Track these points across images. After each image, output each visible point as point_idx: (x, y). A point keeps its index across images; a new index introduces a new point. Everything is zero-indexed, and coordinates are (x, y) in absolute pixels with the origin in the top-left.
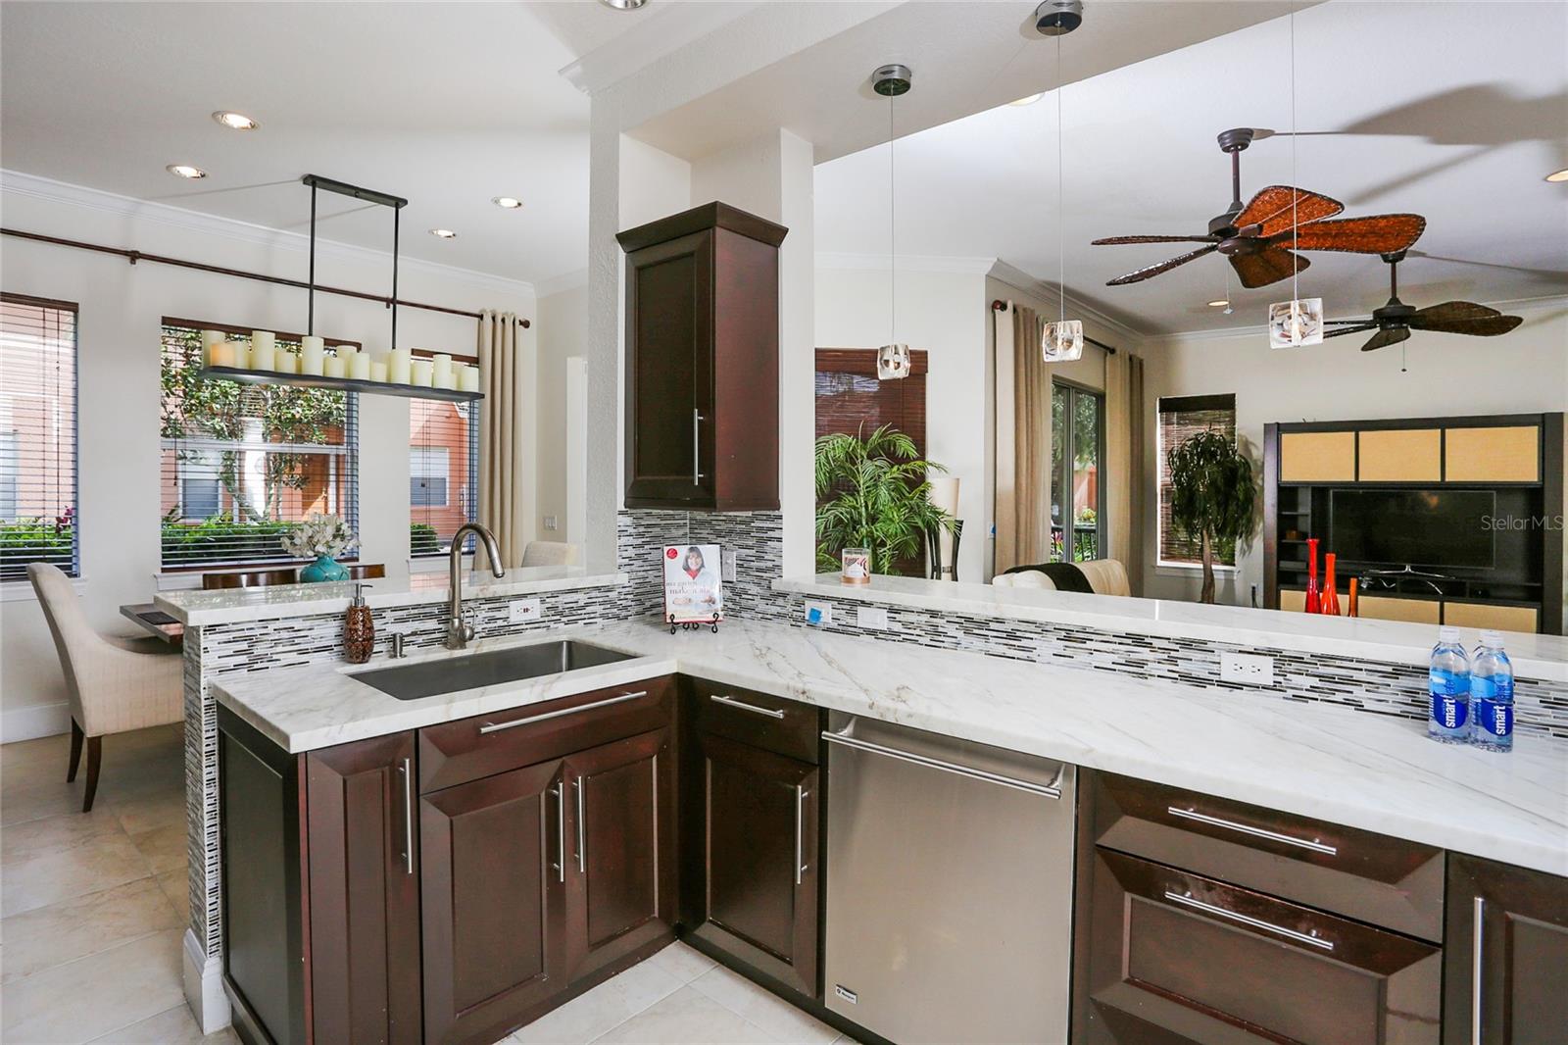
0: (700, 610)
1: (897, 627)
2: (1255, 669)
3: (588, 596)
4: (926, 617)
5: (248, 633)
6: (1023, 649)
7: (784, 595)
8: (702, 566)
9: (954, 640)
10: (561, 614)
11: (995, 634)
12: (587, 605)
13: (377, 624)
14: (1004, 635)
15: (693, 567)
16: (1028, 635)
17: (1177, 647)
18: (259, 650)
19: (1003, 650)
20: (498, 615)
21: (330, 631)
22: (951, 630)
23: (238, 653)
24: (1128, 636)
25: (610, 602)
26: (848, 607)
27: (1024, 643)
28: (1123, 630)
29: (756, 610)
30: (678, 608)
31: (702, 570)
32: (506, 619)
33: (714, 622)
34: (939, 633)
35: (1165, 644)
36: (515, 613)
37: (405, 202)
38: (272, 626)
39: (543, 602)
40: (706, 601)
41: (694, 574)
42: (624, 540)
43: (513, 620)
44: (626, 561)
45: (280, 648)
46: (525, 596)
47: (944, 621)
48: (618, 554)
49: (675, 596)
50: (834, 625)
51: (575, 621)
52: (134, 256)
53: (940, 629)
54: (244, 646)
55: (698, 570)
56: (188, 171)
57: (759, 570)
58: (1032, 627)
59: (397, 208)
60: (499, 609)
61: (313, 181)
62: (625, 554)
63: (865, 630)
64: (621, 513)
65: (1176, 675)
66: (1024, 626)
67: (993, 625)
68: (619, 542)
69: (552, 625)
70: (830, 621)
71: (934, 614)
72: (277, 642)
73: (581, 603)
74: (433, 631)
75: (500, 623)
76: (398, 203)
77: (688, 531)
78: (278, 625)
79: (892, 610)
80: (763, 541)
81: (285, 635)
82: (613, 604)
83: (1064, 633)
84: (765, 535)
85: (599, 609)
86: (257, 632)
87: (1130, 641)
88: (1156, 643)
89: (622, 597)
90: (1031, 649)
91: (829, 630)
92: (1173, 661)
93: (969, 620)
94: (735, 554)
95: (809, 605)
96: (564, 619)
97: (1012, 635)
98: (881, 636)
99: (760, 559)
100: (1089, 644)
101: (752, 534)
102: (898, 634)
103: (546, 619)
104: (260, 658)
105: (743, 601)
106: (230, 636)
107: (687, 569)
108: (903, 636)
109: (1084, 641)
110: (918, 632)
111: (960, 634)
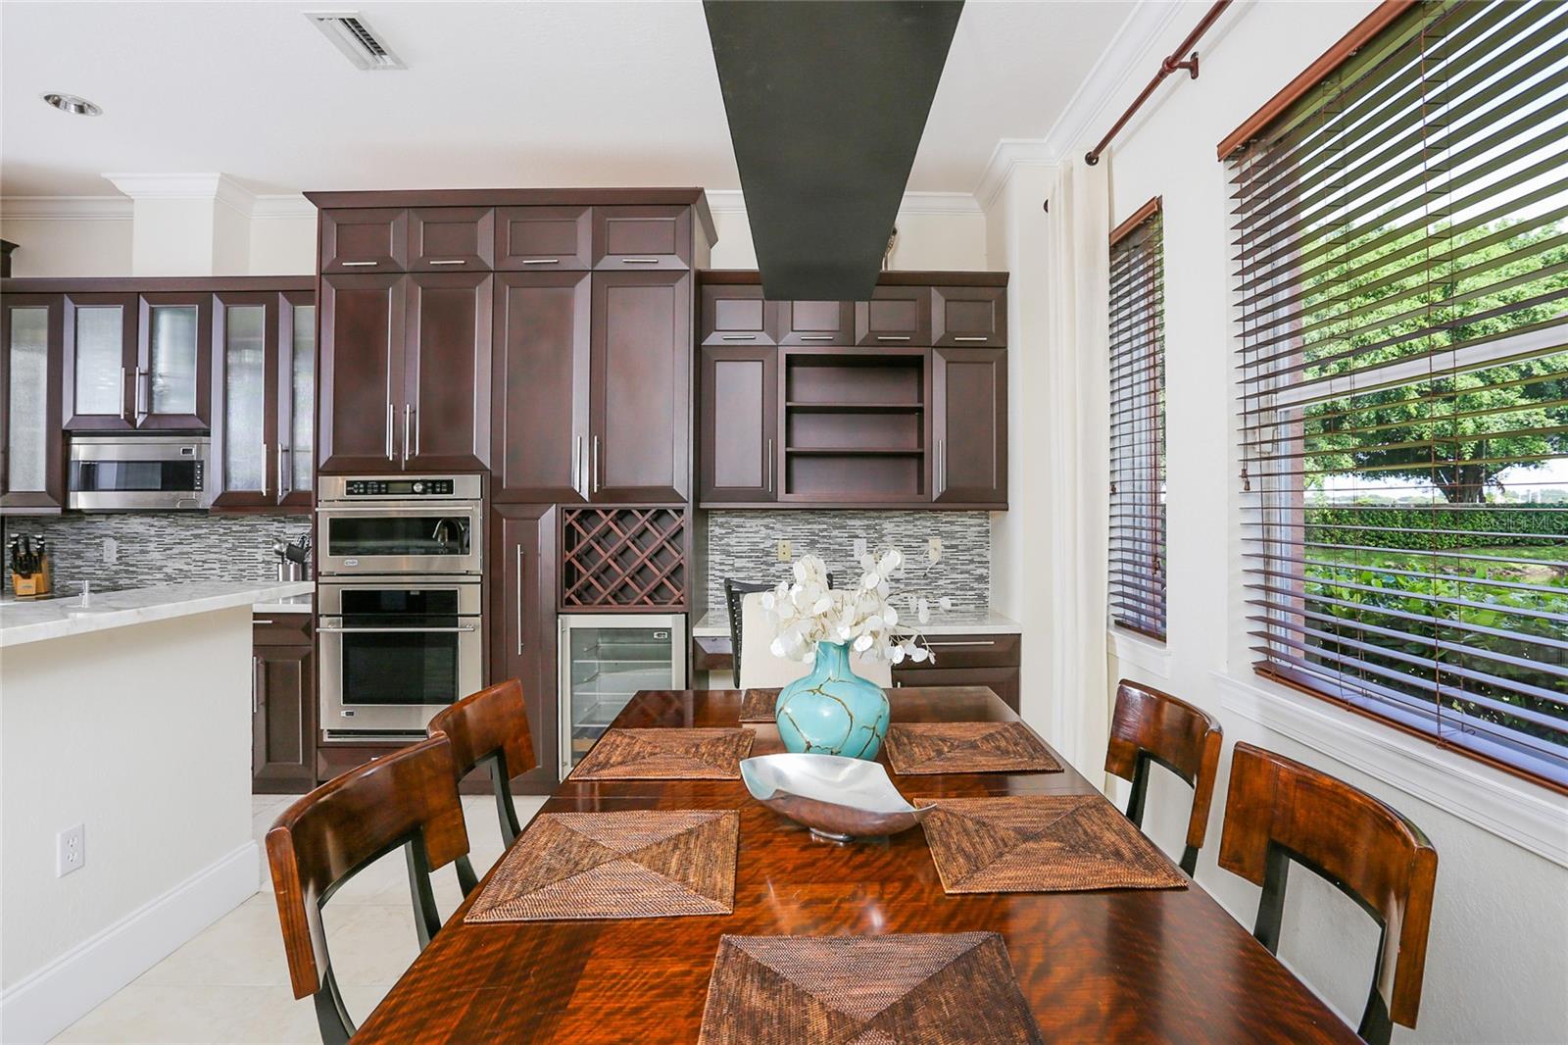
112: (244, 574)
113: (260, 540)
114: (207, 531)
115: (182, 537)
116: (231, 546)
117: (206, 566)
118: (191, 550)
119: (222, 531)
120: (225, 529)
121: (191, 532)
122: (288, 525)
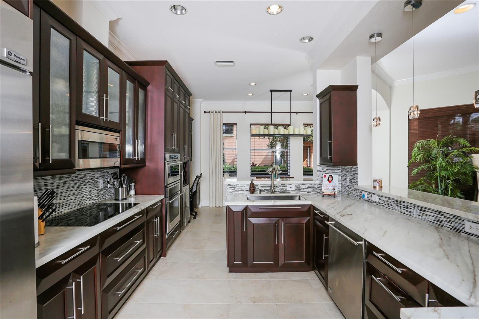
0: (331, 191)
1: (381, 201)
2: (471, 228)
3: (309, 186)
4: (387, 199)
5: (234, 186)
6: (409, 212)
7: (358, 190)
8: (333, 180)
9: (393, 207)
10: (300, 189)
11: (402, 206)
12: (308, 188)
13: (257, 187)
14: (405, 207)
15: (330, 180)
16: (411, 208)
17: (452, 217)
18: (236, 189)
19: (404, 211)
20: (284, 188)
21: (248, 188)
22: (393, 204)
23: (232, 189)
24: (438, 211)
25: (315, 188)
26: (370, 194)
27: (410, 210)
28: (436, 209)
29: (353, 193)
30: (325, 190)
31: (332, 181)
32: (286, 189)
33: (334, 195)
34: (390, 204)
35: (448, 216)
36: (288, 188)
37: (292, 90)
38: (238, 185)
39: (296, 186)
40: (332, 189)
41: (330, 182)
42: (319, 173)
43: (287, 190)
44: (320, 178)
45: (239, 190)
46: (291, 184)
47: (391, 201)
48: (317, 176)
49: (325, 187)
50: (368, 199)
51: (305, 192)
52: (245, 112)
53: (390, 203)
54: (233, 188)
55: (331, 181)
56: (250, 94)
57: (353, 182)
58: (412, 205)
59: (290, 92)
60: (284, 187)
61: (271, 91)
62: (319, 176)
63: (374, 201)
64: (318, 166)
65: (451, 227)
66: (409, 205)
67: (402, 203)
68: (318, 173)
69: (298, 192)
70: (367, 198)
71: (389, 198)
72: (239, 188)
73: (306, 187)
74: (269, 190)
75: (285, 190)
76: (290, 91)
77: (341, 171)
78: (239, 185)
79: (380, 196)
80: (354, 174)
81: (240, 187)
82: (316, 189)
83: (420, 208)
84: (354, 173)
85: (312, 189)
86: (236, 186)
87: (438, 213)
88: (446, 215)
89: (319, 187)
90: (411, 212)
91: (367, 201)
92: (450, 222)
93: (396, 201)
94: (349, 178)
95: (363, 193)
96: (301, 191)
97: (407, 207)
98: (377, 204)
99: (354, 179)
100: (427, 213)
101: (352, 172)
102: (380, 203)
103: (296, 190)
104: (236, 191)
105: (351, 191)
106: (231, 186)
107: (328, 180)
108: (382, 204)
109: (425, 211)
110: (385, 203)
111: (394, 205)
112: (83, 199)
113: (88, 181)
114: (68, 179)
115: (58, 184)
116: (78, 186)
117: (69, 198)
118: (62, 191)
119: (74, 178)
120: (75, 177)
121: (62, 181)
122: (96, 173)
